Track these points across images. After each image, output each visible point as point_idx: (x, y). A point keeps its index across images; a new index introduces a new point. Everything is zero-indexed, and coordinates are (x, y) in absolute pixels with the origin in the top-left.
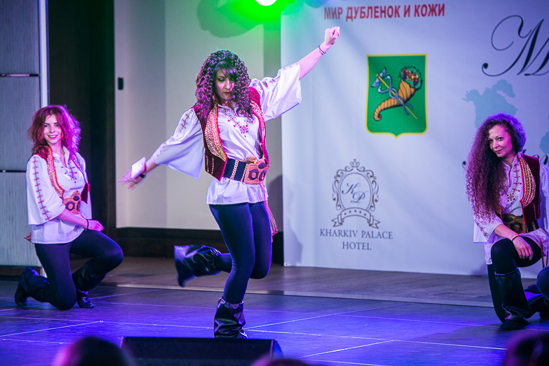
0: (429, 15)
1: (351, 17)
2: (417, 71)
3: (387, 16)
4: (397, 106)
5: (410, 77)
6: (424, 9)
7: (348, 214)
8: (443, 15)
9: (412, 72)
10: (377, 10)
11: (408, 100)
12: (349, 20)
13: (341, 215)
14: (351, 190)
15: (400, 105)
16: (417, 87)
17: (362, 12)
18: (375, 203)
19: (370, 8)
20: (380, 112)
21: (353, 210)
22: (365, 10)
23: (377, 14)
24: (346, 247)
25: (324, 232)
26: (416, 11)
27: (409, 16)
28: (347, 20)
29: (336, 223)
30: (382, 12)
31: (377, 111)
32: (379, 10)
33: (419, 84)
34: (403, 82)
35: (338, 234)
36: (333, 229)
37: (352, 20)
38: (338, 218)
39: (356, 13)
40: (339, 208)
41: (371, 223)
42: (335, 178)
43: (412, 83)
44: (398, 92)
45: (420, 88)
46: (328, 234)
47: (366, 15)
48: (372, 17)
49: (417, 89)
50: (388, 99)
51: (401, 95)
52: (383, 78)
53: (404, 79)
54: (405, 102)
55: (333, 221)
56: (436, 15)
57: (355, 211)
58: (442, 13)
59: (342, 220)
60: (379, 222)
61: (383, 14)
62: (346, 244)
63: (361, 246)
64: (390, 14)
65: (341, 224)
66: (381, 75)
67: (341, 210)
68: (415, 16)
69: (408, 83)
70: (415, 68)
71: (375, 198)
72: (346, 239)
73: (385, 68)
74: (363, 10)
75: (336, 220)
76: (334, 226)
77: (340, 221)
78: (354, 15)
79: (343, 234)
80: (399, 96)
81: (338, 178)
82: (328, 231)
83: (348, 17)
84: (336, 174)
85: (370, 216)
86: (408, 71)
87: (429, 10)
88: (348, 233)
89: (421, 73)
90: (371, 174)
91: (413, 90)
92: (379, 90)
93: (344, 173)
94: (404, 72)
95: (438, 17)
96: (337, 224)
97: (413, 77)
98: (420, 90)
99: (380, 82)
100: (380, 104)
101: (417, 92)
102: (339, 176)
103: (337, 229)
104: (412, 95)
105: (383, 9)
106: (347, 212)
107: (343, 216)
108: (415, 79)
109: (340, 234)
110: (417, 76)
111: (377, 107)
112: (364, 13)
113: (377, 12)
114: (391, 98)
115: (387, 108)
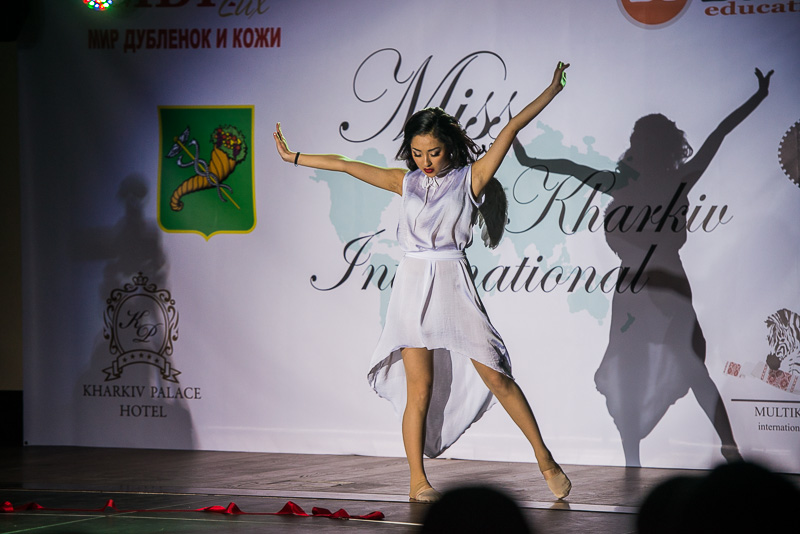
0: (256, 46)
1: (132, 46)
2: (239, 133)
3: (190, 45)
4: (207, 188)
5: (228, 143)
6: (249, 35)
7: (129, 360)
8: (279, 45)
9: (231, 135)
10: (174, 35)
11: (225, 178)
12: (130, 51)
13: (117, 361)
14: (134, 322)
15: (214, 187)
16: (239, 158)
17: (149, 39)
18: (173, 342)
19: (162, 32)
20: (180, 197)
21: (137, 354)
22: (155, 36)
23: (175, 42)
24: (125, 413)
25: (91, 390)
26: (236, 38)
27: (225, 46)
28: (125, 52)
29: (109, 374)
30: (182, 38)
31: (176, 196)
32: (176, 35)
33: (242, 154)
34: (217, 150)
35: (112, 393)
36: (105, 385)
37: (134, 51)
38: (113, 367)
39: (141, 39)
40: (114, 350)
41: (167, 373)
42: (108, 302)
43: (231, 152)
44: (209, 166)
45: (243, 160)
46: (97, 393)
47: (157, 42)
48: (165, 47)
49: (240, 162)
50: (193, 177)
51: (214, 171)
52: (185, 143)
53: (219, 145)
54: (220, 182)
55: (104, 371)
56: (267, 46)
57: (141, 355)
58: (276, 44)
59: (120, 370)
60: (180, 373)
61: (184, 43)
62: (125, 408)
63: (150, 411)
64: (195, 42)
65: (118, 376)
66: (182, 138)
67: (118, 354)
68: (234, 46)
69: (225, 153)
70: (235, 128)
71: (173, 333)
72: (126, 401)
73: (188, 128)
74: (152, 35)
75: (110, 371)
76: (107, 380)
77: (116, 372)
78: (137, 42)
79: (121, 392)
80: (211, 173)
81: (113, 303)
82: (97, 388)
83: (127, 46)
84: (109, 297)
85: (166, 362)
86: (226, 132)
87: (256, 37)
88: (129, 391)
89: (247, 136)
90: (167, 296)
91: (232, 162)
92: (179, 163)
93: (124, 294)
94: (219, 134)
95: (270, 48)
96: (112, 377)
97: (232, 142)
98: (243, 162)
99: (180, 150)
100: (181, 185)
101: (239, 166)
102: (115, 299)
103: (111, 384)
104: (231, 171)
105: (184, 34)
106: (128, 356)
107: (121, 363)
108: (235, 145)
109: (116, 392)
110: (239, 142)
111: (177, 190)
112: (153, 39)
113: (175, 38)
114: (198, 175)
115: (193, 191)
